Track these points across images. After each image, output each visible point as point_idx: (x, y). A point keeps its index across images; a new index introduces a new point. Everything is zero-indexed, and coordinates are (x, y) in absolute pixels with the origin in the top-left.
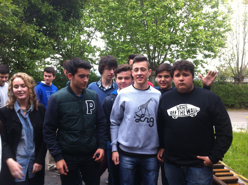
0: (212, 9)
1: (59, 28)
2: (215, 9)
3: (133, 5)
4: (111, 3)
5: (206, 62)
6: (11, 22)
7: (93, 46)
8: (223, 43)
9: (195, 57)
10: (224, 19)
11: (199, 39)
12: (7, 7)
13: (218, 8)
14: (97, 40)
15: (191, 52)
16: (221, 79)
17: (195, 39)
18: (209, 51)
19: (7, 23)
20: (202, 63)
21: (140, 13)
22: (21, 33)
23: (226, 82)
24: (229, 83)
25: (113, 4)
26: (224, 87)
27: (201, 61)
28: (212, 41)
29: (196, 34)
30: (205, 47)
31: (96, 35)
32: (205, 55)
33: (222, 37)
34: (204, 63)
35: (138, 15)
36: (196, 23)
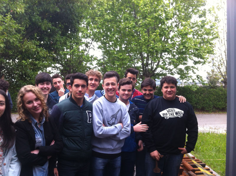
0: (200, 18)
1: (57, 42)
2: (203, 18)
3: (126, 17)
4: (106, 16)
5: (196, 68)
6: (15, 39)
7: (90, 56)
8: (211, 50)
9: (186, 64)
10: (211, 27)
11: (188, 47)
12: (11, 26)
13: (205, 17)
14: (94, 50)
15: (181, 59)
16: (212, 84)
17: (184, 47)
18: (198, 58)
19: (11, 41)
20: (193, 69)
21: (133, 24)
22: (23, 49)
23: (217, 86)
24: (219, 87)
25: (108, 17)
26: (215, 91)
27: (192, 67)
28: (201, 49)
29: (185, 42)
30: (194, 54)
31: (93, 45)
32: (195, 61)
33: (211, 44)
34: (195, 69)
35: (131, 26)
36: (184, 32)
